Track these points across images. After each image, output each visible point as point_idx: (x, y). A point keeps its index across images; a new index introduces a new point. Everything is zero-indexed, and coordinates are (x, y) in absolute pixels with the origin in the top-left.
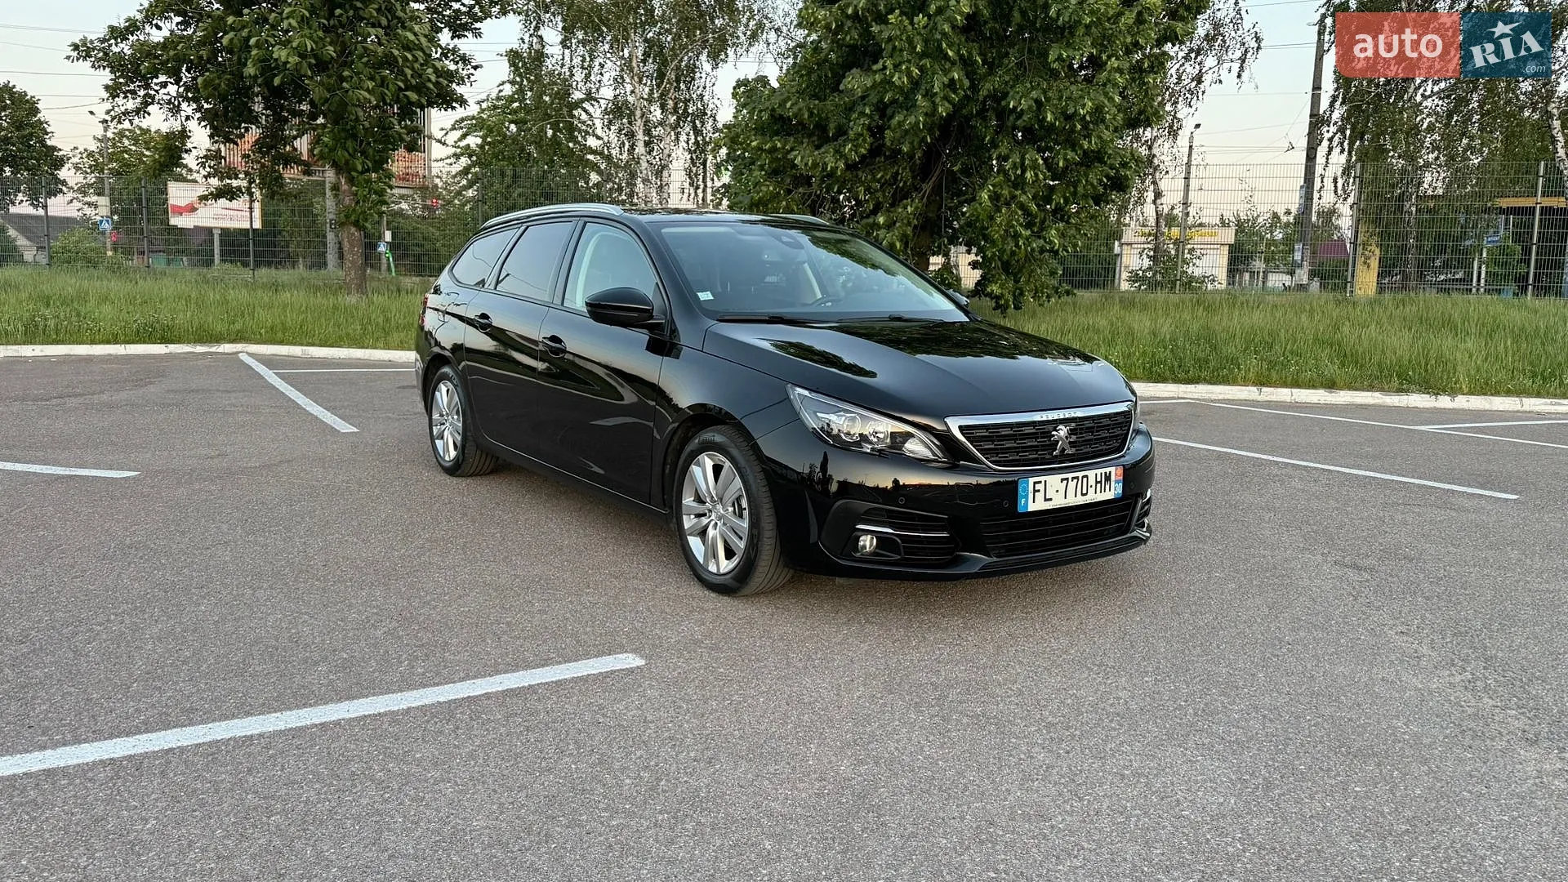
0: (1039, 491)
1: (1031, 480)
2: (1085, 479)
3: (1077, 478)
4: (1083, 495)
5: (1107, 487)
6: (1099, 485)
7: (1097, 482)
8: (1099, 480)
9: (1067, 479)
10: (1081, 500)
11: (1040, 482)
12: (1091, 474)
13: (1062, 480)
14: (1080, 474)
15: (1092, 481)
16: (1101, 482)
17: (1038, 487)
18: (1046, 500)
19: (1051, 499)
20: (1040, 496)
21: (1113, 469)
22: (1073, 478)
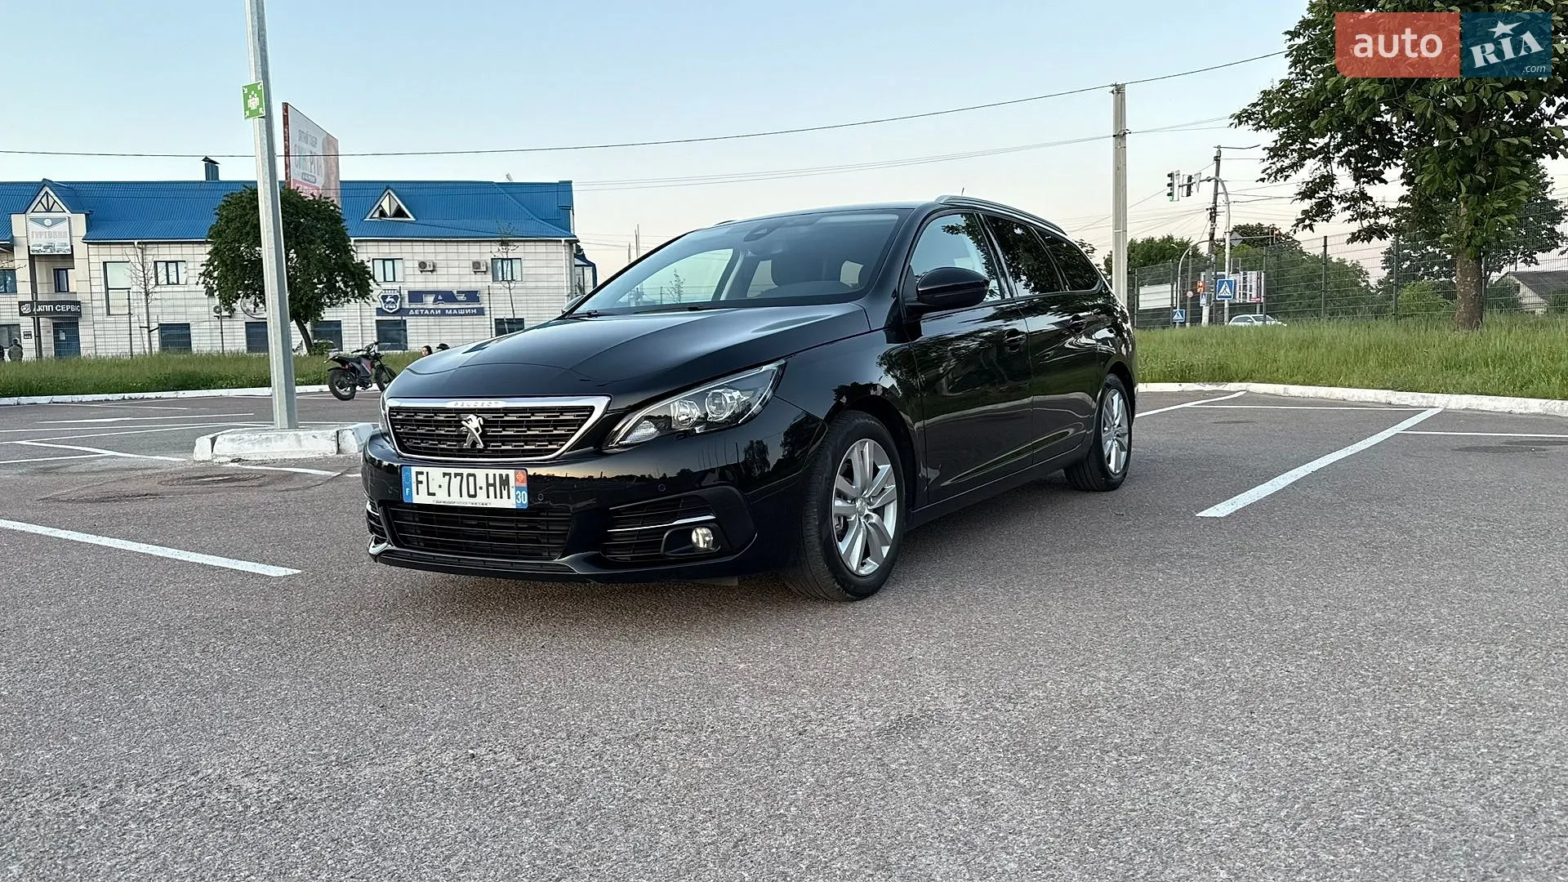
0: (421, 482)
1: (414, 469)
2: (471, 479)
3: (461, 475)
4: (470, 496)
5: (505, 493)
6: (491, 489)
7: (488, 485)
8: (491, 481)
9: (449, 474)
10: (467, 502)
11: (422, 473)
12: (480, 473)
13: (445, 475)
14: (465, 471)
15: (481, 482)
16: (494, 485)
17: (420, 478)
18: (429, 494)
19: (434, 494)
20: (423, 487)
21: (511, 473)
22: (456, 475)
